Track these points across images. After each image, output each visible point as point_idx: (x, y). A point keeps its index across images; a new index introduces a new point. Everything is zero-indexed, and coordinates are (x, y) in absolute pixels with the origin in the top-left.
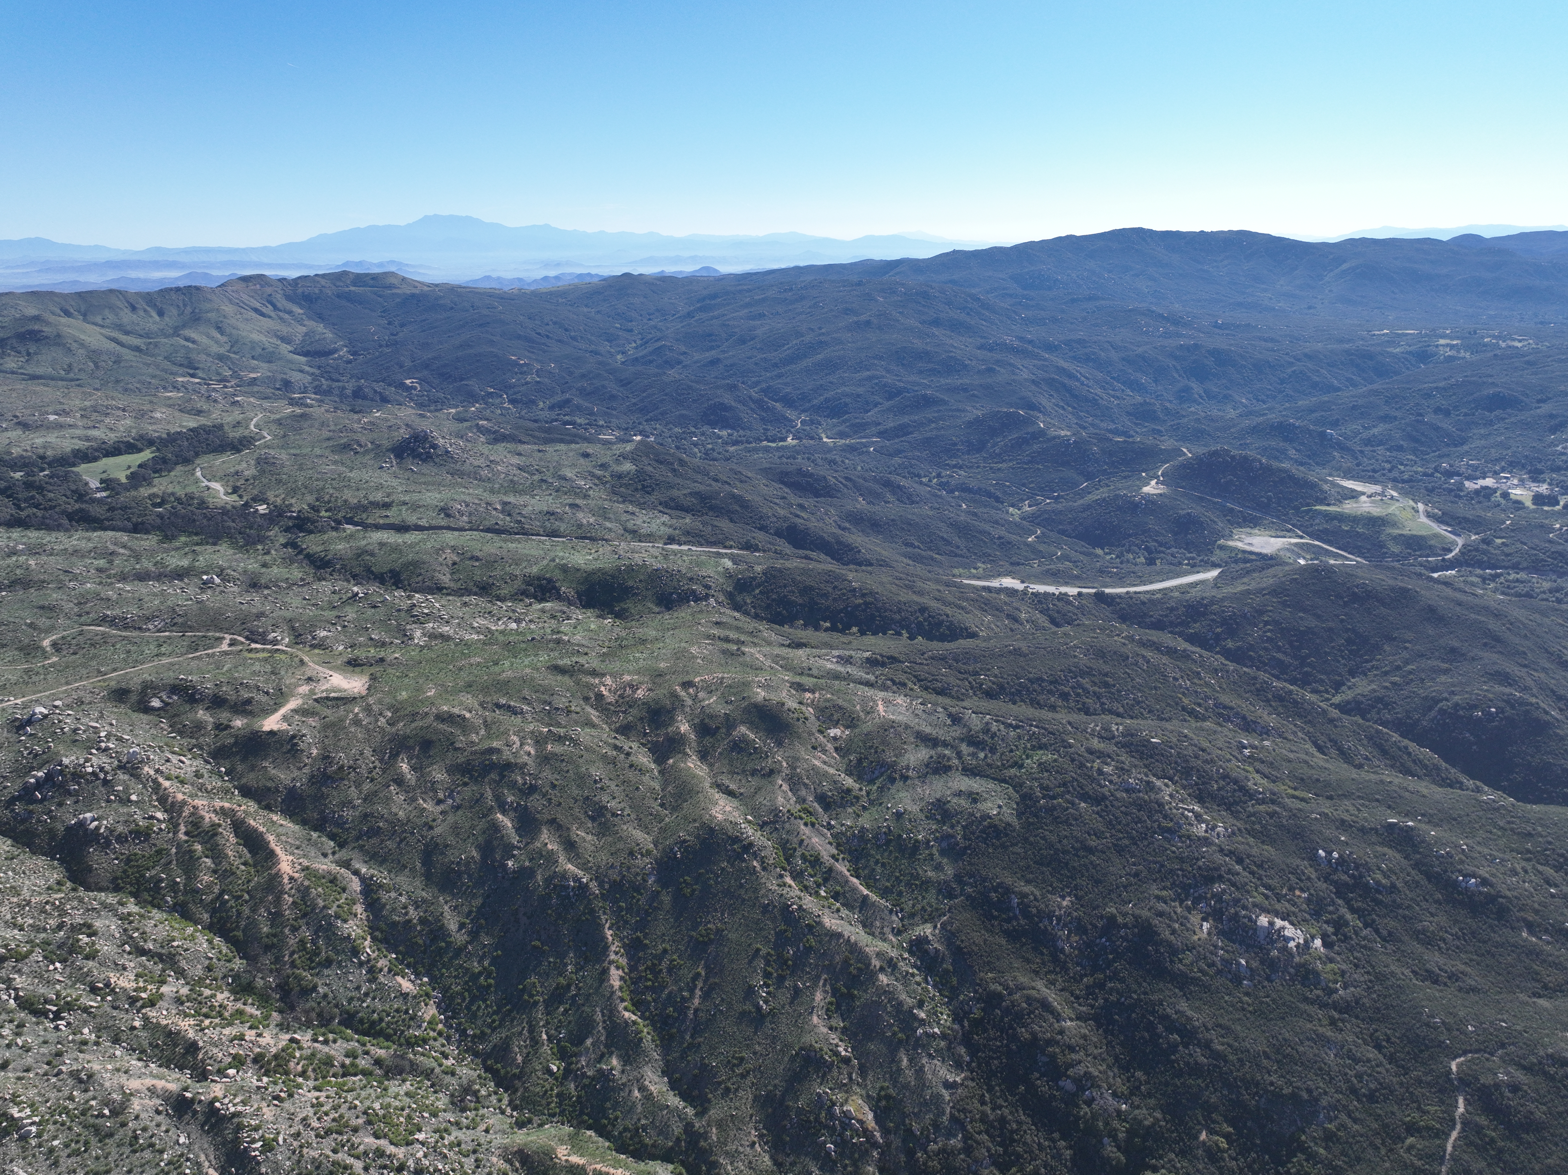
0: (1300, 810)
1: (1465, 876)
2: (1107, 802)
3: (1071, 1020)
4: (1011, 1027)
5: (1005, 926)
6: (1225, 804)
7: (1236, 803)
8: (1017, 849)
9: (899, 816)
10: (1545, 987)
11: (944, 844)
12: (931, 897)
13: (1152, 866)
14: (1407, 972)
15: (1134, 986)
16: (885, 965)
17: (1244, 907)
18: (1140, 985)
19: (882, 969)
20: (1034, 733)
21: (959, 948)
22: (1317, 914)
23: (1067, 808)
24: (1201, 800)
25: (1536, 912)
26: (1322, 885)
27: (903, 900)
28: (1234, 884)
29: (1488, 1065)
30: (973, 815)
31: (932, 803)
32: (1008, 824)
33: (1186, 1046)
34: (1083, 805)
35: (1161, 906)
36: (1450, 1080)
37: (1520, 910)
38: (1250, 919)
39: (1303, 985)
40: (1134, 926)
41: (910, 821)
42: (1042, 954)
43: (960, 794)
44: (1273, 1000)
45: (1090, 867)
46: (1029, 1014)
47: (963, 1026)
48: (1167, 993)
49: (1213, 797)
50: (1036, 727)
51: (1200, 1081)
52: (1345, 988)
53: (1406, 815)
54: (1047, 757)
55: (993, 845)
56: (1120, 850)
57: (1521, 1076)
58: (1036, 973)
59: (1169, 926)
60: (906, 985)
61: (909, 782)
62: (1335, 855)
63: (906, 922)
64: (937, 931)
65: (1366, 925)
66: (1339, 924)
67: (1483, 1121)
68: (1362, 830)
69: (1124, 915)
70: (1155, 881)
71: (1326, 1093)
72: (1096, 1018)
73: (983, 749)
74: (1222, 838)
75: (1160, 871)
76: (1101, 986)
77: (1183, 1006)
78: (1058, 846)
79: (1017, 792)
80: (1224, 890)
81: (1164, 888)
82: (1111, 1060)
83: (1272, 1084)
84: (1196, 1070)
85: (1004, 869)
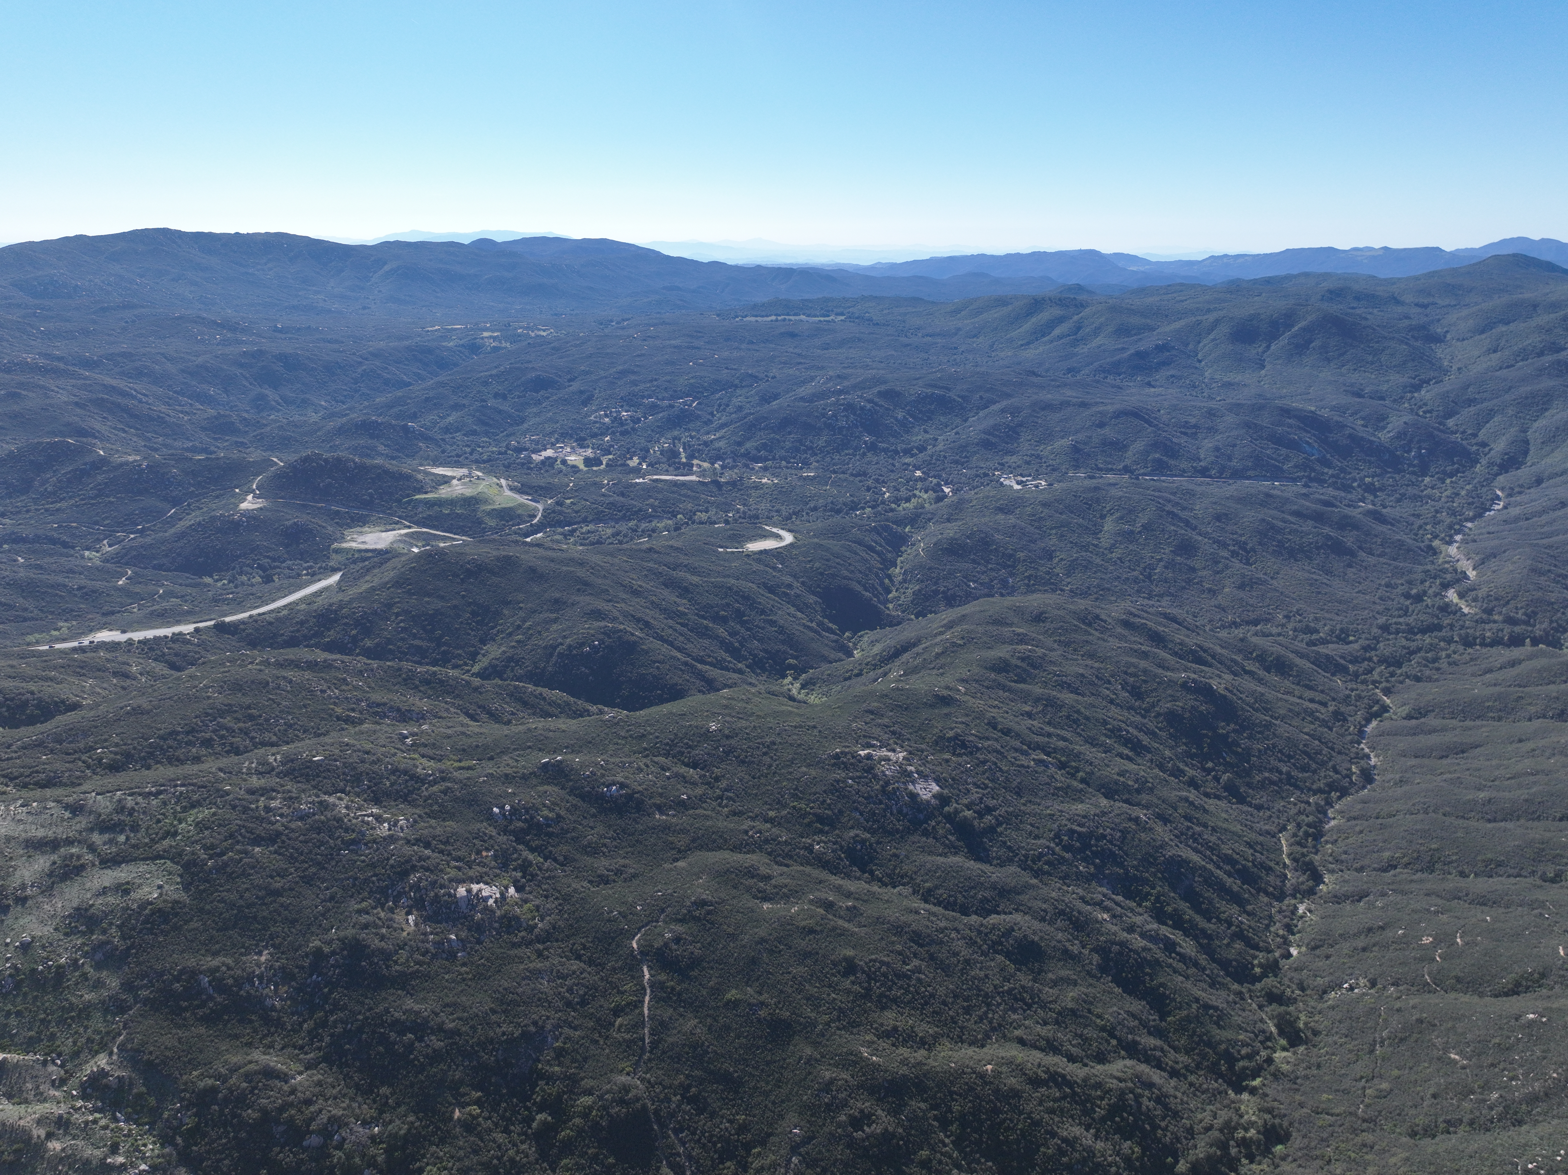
0: (468, 778)
1: (607, 787)
2: (284, 838)
3: (300, 1073)
4: (234, 1115)
5: (200, 1012)
6: (401, 797)
7: (411, 792)
8: (194, 925)
9: (25, 947)
10: (680, 851)
11: (99, 956)
12: (97, 1022)
13: (345, 883)
14: (585, 884)
15: (358, 1008)
16: (52, 1129)
17: (442, 886)
18: (363, 1003)
19: (50, 1136)
20: (181, 793)
21: (150, 1063)
22: (504, 866)
23: (241, 859)
24: (377, 801)
25: (661, 795)
26: (503, 838)
27: (58, 1043)
28: (427, 869)
29: (657, 931)
30: (128, 908)
31: (70, 916)
32: (176, 902)
33: (420, 1039)
34: (257, 849)
35: (364, 918)
36: (635, 957)
37: (651, 798)
38: (450, 895)
39: (509, 933)
40: (342, 950)
41: (43, 947)
42: (251, 1021)
43: (104, 891)
44: (488, 959)
45: (281, 909)
46: (252, 1092)
47: (175, 1146)
48: (391, 998)
49: (388, 794)
50: (182, 785)
51: (442, 1066)
52: (542, 920)
53: (555, 752)
54: (204, 813)
55: (162, 931)
56: (308, 881)
57: (679, 928)
58: (249, 1045)
59: (377, 934)
60: (87, 1138)
61: (30, 903)
62: (507, 807)
63: (69, 1066)
64: (115, 1057)
65: (546, 859)
66: (525, 867)
67: (663, 977)
68: (524, 777)
69: (329, 943)
70: (352, 897)
71: (548, 1018)
72: (326, 1059)
73: (122, 831)
74: (406, 830)
75: (354, 885)
76: (324, 1024)
77: (409, 1003)
78: (241, 902)
79: (177, 863)
80: (420, 878)
81: (363, 900)
82: (351, 1092)
83: (504, 1034)
84: (436, 1057)
85: (183, 952)
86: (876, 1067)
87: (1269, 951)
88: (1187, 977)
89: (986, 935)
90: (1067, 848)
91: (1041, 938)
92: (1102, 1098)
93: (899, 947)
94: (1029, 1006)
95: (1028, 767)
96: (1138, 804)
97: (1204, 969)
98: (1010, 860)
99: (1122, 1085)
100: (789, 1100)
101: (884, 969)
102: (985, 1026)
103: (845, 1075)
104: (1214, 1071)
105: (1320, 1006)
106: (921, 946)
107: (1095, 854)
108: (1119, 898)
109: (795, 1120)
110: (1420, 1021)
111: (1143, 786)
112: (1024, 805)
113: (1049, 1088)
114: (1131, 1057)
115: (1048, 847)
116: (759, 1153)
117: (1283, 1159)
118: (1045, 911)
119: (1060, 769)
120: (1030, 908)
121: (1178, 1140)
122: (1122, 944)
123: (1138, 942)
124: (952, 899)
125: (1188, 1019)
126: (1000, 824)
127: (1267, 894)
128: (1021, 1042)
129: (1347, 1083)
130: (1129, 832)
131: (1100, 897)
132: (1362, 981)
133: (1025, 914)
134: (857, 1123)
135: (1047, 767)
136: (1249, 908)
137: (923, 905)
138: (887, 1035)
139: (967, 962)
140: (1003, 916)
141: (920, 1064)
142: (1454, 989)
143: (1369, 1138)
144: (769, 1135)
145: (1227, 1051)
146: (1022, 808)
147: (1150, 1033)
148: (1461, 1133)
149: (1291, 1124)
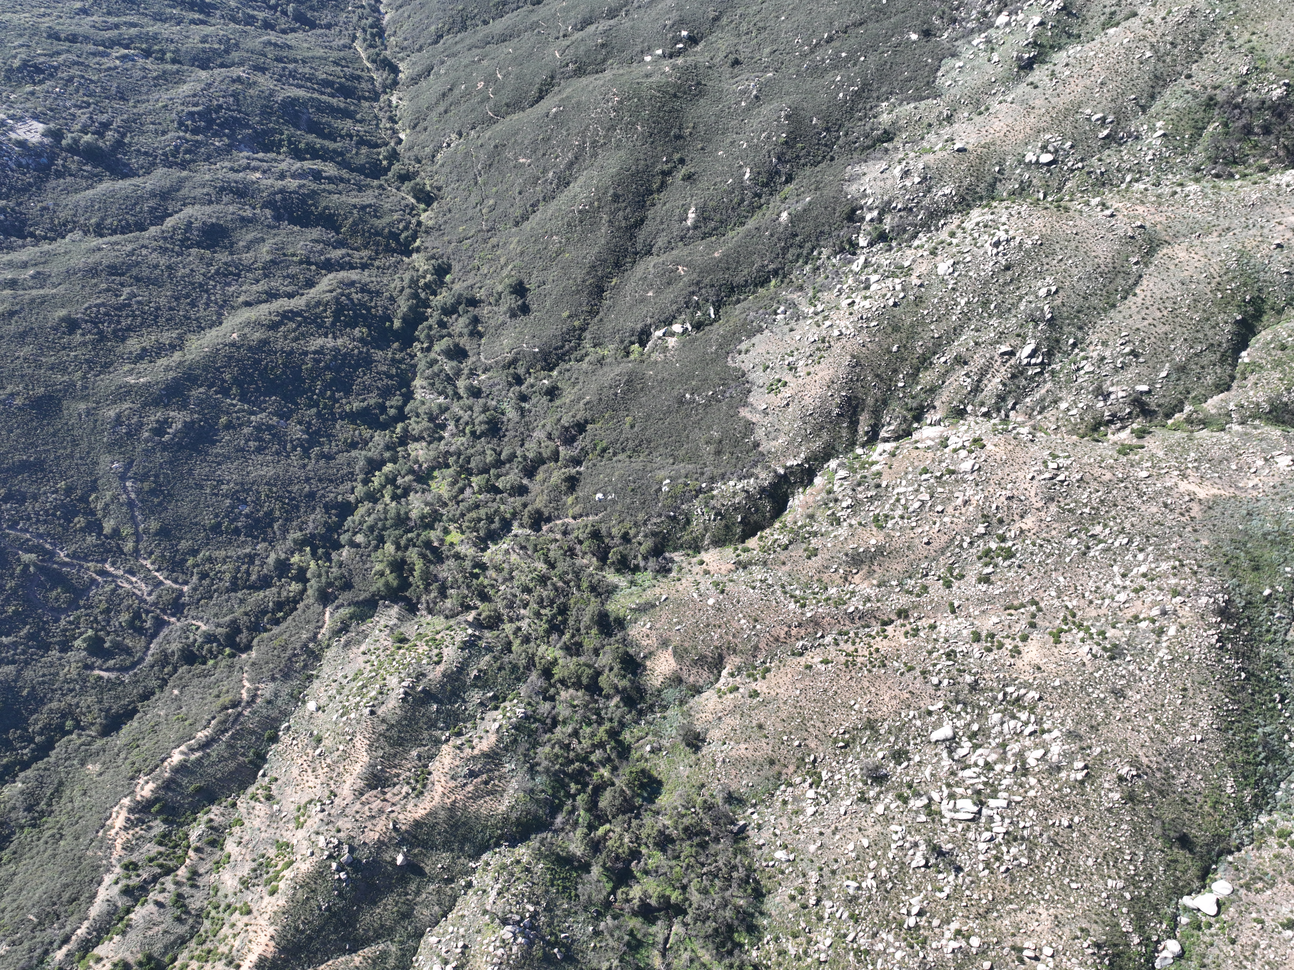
86: (148, 385)
87: (386, 144)
88: (340, 193)
89: (171, 238)
90: (195, 131)
91: (218, 218)
92: (325, 311)
93: (104, 286)
94: (239, 275)
95: (116, 68)
96: (233, 64)
97: (349, 181)
98: (154, 164)
99: (334, 294)
100: (94, 449)
101: (102, 310)
102: (213, 308)
103: (126, 405)
104: (389, 250)
105: (435, 168)
106: (123, 274)
107: (222, 126)
108: (261, 155)
109: (109, 458)
110: (496, 147)
111: (229, 46)
112: (135, 107)
113: (285, 325)
114: (330, 271)
115: (179, 138)
116: (97, 498)
117: (453, 283)
118: (208, 194)
119: (147, 58)
120: (194, 198)
121: (387, 309)
122: (282, 191)
123: (292, 184)
124: (123, 223)
125: (355, 224)
126: (124, 135)
127: (366, 99)
128: (248, 304)
129: (470, 213)
130: (239, 94)
131: (246, 161)
132: (454, 136)
133: (193, 204)
134: (160, 430)
135: (133, 60)
136: (358, 116)
137: (101, 241)
138: (140, 358)
139: (169, 267)
140: (176, 216)
141: (181, 363)
142: (508, 114)
143: (494, 241)
144: (95, 481)
145: (390, 231)
146: (135, 111)
147: (335, 248)
148: (541, 208)
149: (448, 258)
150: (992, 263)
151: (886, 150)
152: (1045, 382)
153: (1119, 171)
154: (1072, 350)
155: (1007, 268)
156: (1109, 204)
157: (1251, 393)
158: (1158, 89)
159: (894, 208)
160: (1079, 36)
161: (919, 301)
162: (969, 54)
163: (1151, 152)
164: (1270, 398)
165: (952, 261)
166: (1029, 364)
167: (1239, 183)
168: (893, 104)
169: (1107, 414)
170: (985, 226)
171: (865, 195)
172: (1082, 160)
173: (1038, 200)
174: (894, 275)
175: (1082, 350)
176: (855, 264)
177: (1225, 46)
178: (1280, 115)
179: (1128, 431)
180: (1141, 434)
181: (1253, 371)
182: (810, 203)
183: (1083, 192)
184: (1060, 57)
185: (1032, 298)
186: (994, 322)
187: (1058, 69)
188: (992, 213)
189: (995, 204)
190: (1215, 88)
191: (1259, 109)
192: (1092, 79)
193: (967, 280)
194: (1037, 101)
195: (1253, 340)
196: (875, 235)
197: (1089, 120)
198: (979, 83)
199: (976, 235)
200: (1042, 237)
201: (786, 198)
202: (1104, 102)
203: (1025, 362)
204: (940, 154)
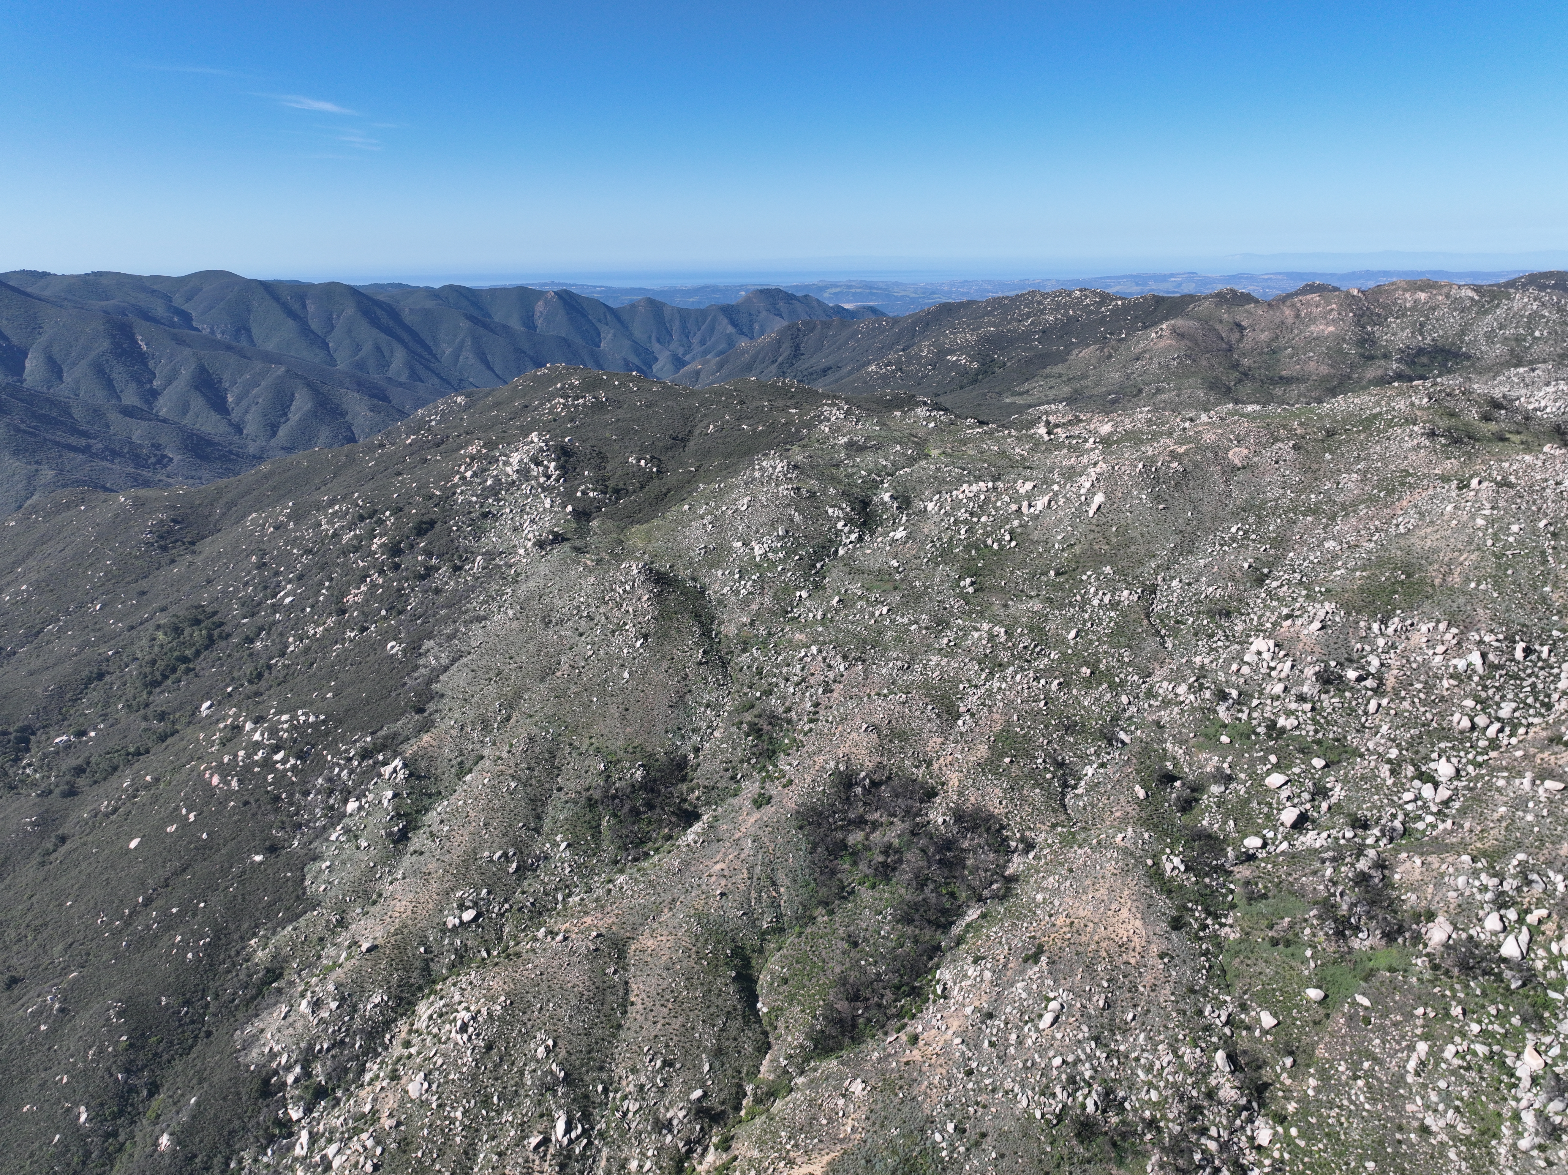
150: (469, 1052)
151: (279, 990)
152: (599, 1151)
153: (547, 895)
154: (607, 1097)
155: (489, 1047)
156: (556, 929)
157: (789, 1039)
158: (539, 810)
159: (320, 1051)
160: (440, 793)
161: (405, 1144)
162: (333, 851)
163: (566, 865)
164: (807, 1034)
165: (422, 1074)
166: (571, 1141)
167: (656, 858)
168: (264, 936)
169: (681, 1145)
170: (441, 1016)
171: (273, 1055)
172: (506, 901)
173: (484, 959)
174: (357, 1131)
175: (616, 1092)
176: (298, 1147)
177: (574, 755)
178: (652, 790)
179: (712, 1149)
180: (725, 1145)
181: (777, 1017)
182: (198, 1103)
183: (523, 930)
184: (432, 817)
185: (533, 1066)
186: (507, 1116)
187: (435, 828)
188: (441, 998)
189: (439, 987)
190: (588, 790)
191: (633, 792)
192: (474, 824)
193: (451, 1087)
194: (430, 866)
195: (758, 989)
196: (308, 1096)
197: (491, 861)
198: (358, 873)
199: (435, 1030)
200: (508, 995)
201: (158, 1116)
202: (497, 840)
203: (565, 1141)
204: (348, 965)
